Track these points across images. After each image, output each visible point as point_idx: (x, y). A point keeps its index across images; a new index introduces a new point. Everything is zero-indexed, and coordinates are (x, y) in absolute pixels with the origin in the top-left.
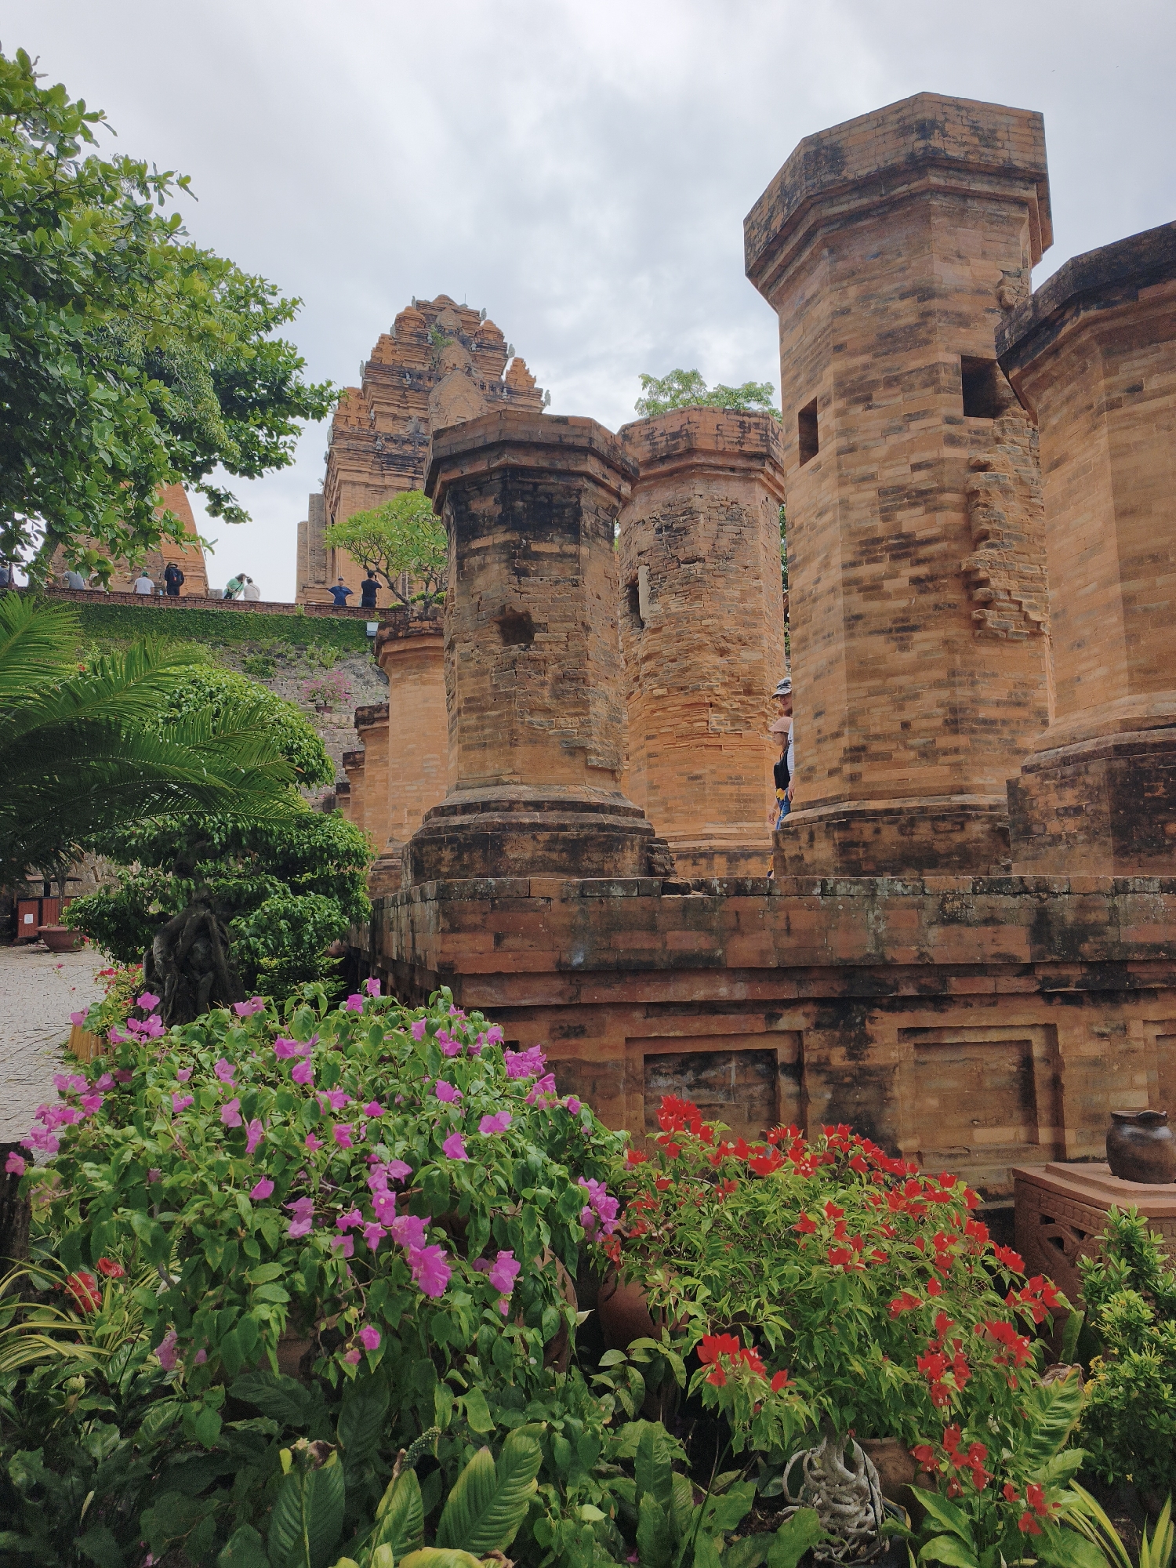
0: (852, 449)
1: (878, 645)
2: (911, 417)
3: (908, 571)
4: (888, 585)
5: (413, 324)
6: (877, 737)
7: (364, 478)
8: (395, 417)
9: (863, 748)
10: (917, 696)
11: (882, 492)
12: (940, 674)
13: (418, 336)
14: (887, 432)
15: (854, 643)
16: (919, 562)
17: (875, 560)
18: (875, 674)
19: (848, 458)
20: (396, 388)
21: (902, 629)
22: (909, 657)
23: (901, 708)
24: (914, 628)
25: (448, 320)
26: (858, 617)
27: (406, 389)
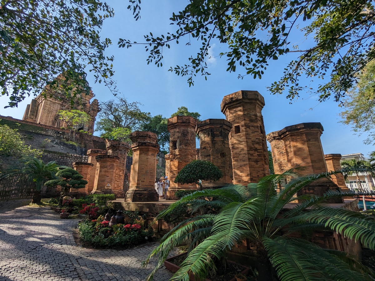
0: (247, 134)
1: (253, 163)
2: (255, 132)
3: (257, 153)
4: (254, 155)
6: (254, 177)
9: (252, 179)
10: (259, 172)
11: (252, 141)
12: (262, 169)
14: (252, 133)
15: (250, 162)
16: (258, 152)
17: (252, 151)
18: (253, 167)
19: (247, 135)
21: (257, 161)
22: (258, 166)
23: (257, 173)
24: (258, 162)
26: (250, 159)
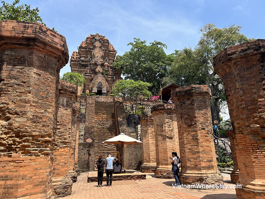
5: (90, 39)
7: (77, 69)
8: (85, 57)
13: (91, 41)
20: (85, 51)
25: (97, 38)
27: (87, 51)
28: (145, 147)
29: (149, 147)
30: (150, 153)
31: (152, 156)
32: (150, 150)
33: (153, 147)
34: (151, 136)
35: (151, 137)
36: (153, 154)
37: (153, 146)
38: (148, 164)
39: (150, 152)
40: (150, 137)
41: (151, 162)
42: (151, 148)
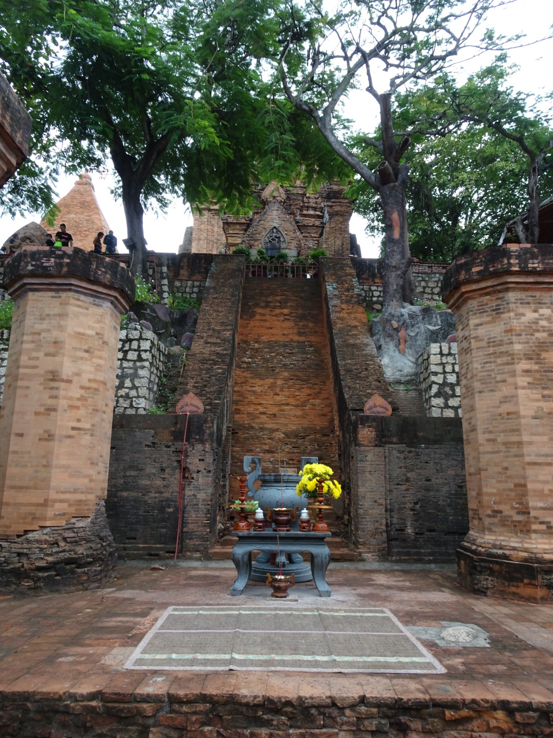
28: (487, 436)
29: (515, 439)
30: (524, 477)
31: (541, 494)
32: (527, 459)
33: (545, 438)
34: (527, 371)
35: (530, 380)
36: (547, 482)
37: (543, 434)
38: (514, 542)
39: (530, 472)
40: (522, 381)
41: (535, 532)
42: (530, 443)
